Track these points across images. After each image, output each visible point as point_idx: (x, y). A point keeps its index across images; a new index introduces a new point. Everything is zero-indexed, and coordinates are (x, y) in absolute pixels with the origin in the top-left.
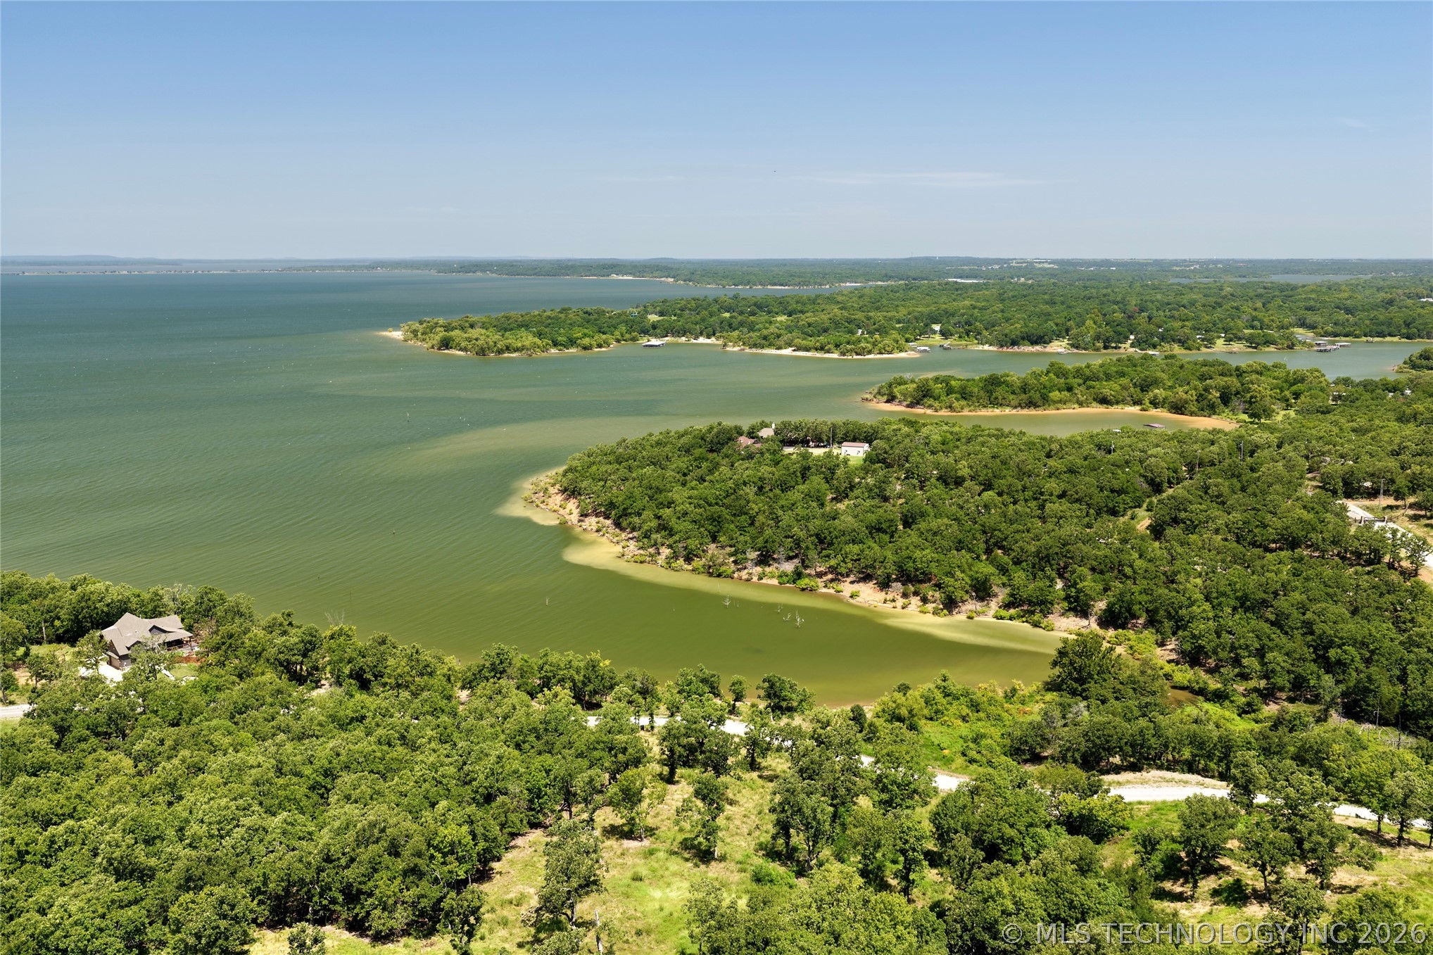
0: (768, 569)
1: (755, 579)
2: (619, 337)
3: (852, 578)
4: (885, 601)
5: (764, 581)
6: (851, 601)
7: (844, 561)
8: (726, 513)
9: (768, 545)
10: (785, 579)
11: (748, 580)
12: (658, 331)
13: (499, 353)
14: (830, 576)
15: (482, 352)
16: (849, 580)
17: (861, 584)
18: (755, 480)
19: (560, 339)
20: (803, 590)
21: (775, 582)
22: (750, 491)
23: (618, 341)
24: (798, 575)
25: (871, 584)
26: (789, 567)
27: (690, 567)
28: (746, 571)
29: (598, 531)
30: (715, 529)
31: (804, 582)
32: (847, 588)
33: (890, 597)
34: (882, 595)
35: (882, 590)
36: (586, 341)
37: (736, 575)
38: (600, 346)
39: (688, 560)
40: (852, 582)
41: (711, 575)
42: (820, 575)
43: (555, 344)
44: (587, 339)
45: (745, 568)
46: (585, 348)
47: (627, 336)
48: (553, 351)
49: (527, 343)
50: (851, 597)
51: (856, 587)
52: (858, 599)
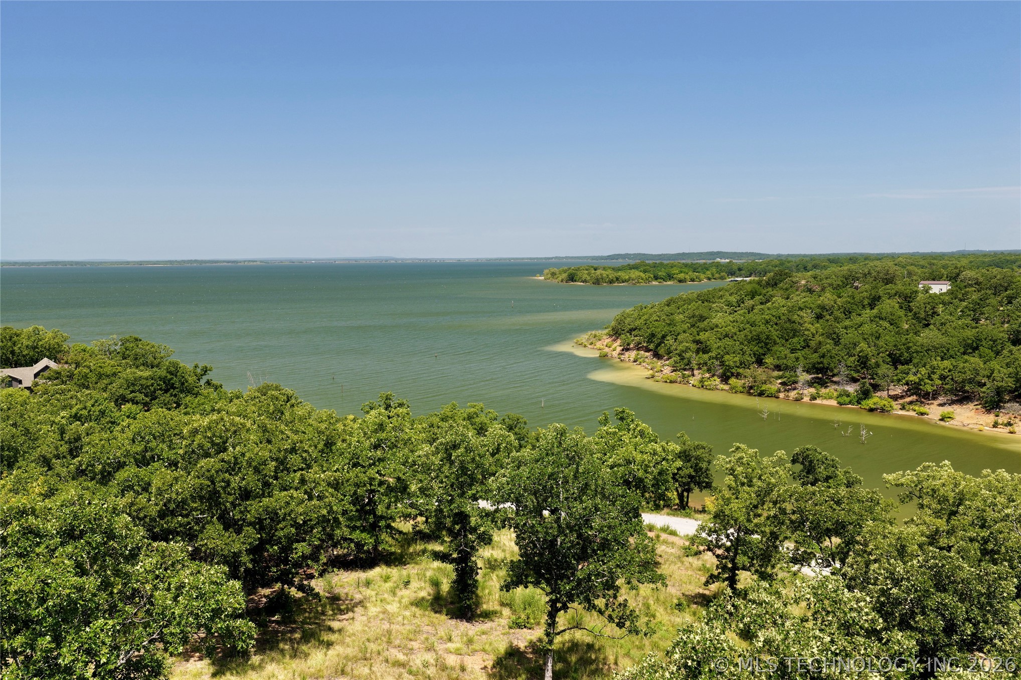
0: (823, 391)
1: (806, 399)
2: (710, 276)
3: (941, 400)
4: (995, 425)
5: (818, 401)
6: (942, 423)
7: (930, 378)
8: (775, 334)
9: (825, 361)
10: (847, 400)
11: (797, 400)
12: (743, 272)
13: (611, 283)
14: (908, 399)
15: (597, 282)
16: (936, 402)
17: (955, 407)
18: (813, 306)
19: (660, 274)
20: (871, 410)
21: (834, 403)
22: (807, 316)
23: (709, 279)
24: (865, 394)
25: (971, 406)
26: (851, 389)
27: (726, 387)
28: (795, 392)
29: (635, 361)
30: (761, 351)
31: (870, 403)
32: (934, 411)
33: (1003, 419)
34: (991, 418)
35: (989, 411)
36: (682, 276)
37: (782, 395)
38: (692, 280)
39: (725, 379)
40: (941, 405)
41: (750, 394)
42: (895, 398)
43: (656, 278)
44: (683, 274)
45: (795, 389)
46: (680, 281)
47: (717, 275)
48: (654, 283)
49: (633, 276)
50: (942, 420)
51: (947, 409)
52: (952, 422)
